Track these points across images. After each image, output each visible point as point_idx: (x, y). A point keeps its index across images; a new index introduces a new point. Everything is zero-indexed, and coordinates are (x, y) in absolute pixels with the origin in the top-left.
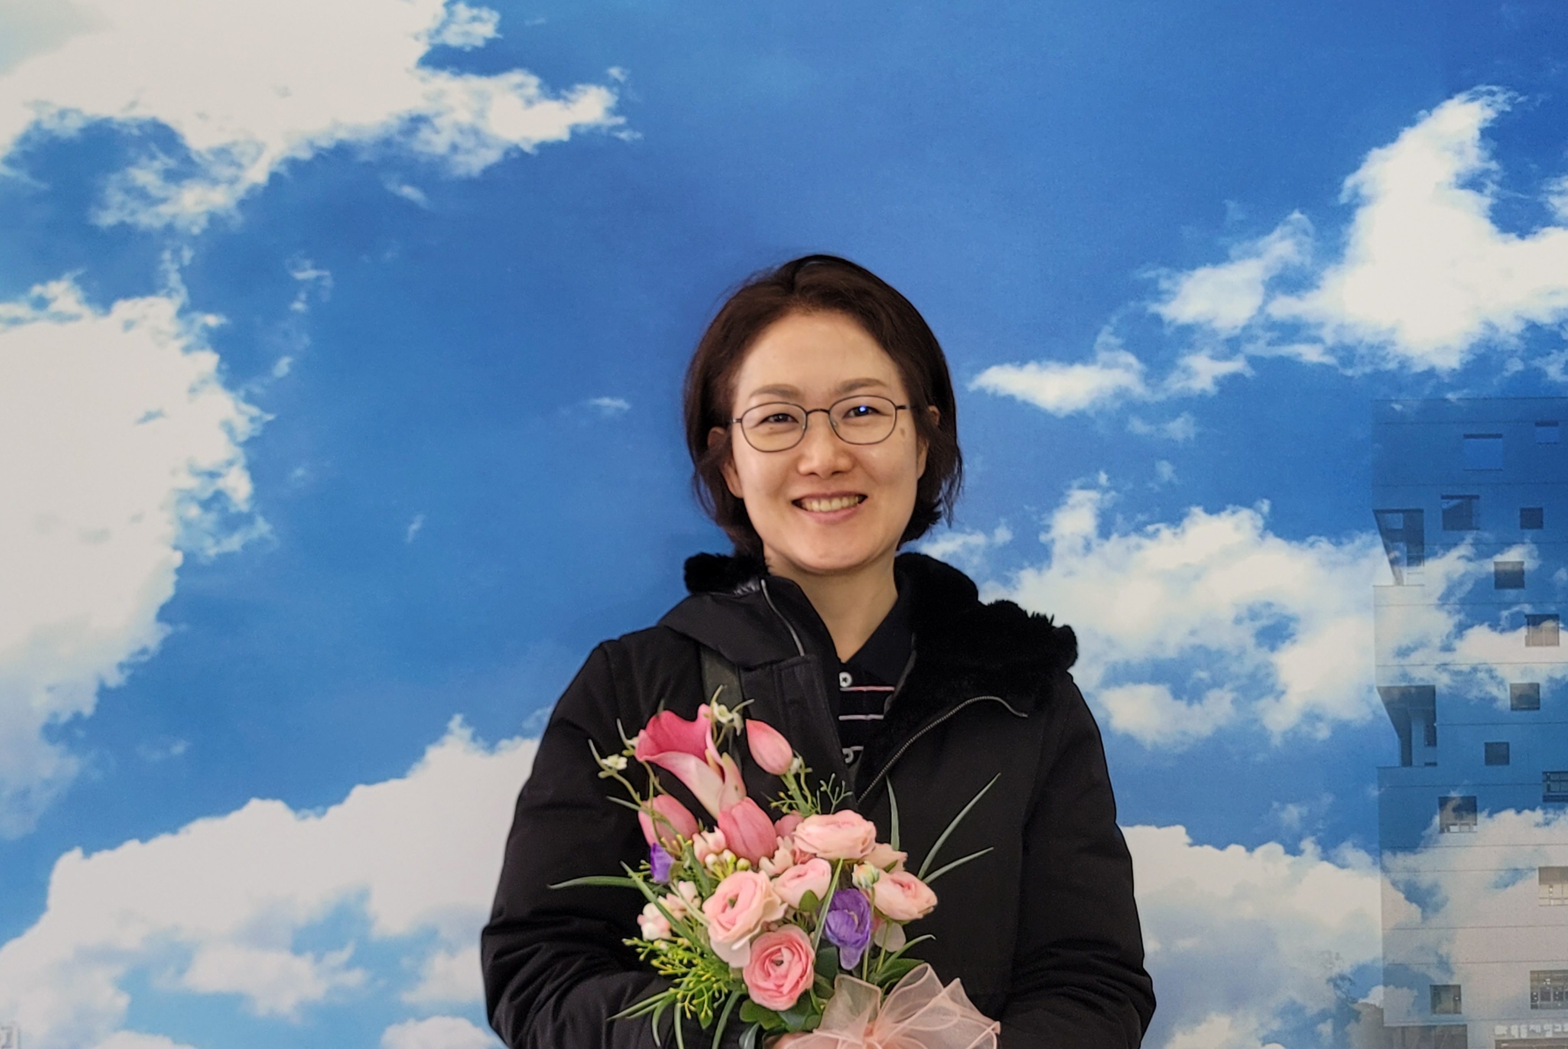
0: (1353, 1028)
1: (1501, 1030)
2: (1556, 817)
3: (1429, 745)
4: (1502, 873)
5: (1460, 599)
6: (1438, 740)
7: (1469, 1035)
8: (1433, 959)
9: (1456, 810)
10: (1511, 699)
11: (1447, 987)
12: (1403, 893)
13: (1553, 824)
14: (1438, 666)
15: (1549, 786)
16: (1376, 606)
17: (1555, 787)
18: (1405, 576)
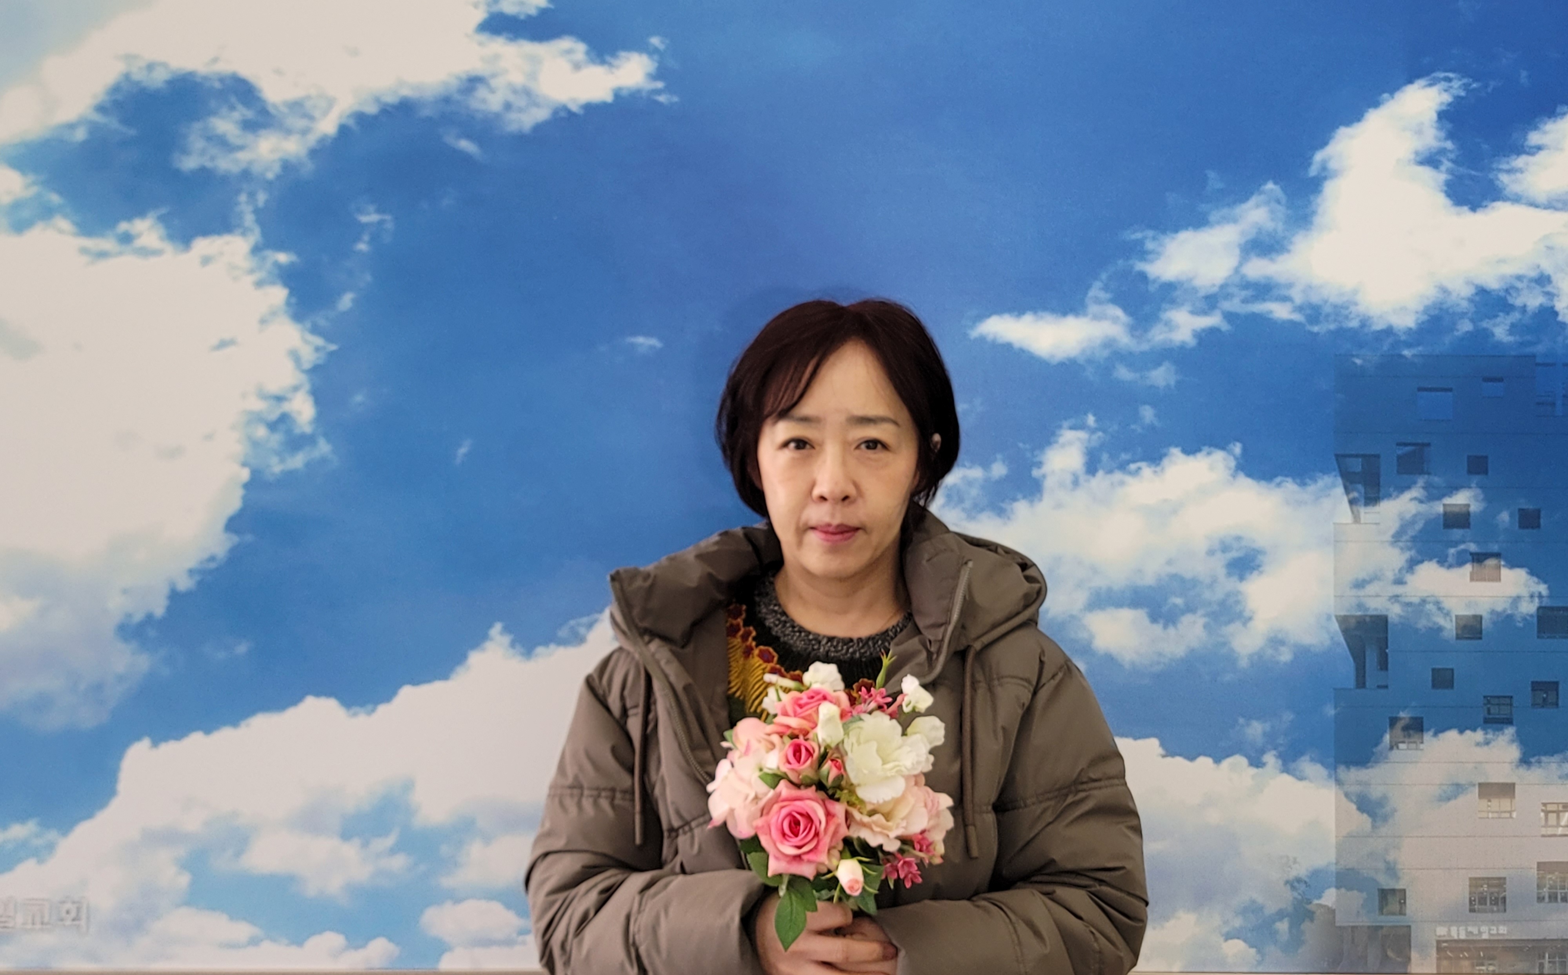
0: (1307, 926)
1: (1441, 931)
2: (1495, 738)
3: (1381, 669)
4: (1445, 787)
5: (1412, 537)
6: (1389, 666)
7: (1412, 935)
8: (1381, 865)
9: (1406, 728)
10: (1457, 629)
11: (1393, 891)
12: (1355, 803)
13: (1493, 744)
14: (1391, 598)
15: (1489, 710)
16: (1336, 541)
17: (1495, 710)
18: (1362, 515)
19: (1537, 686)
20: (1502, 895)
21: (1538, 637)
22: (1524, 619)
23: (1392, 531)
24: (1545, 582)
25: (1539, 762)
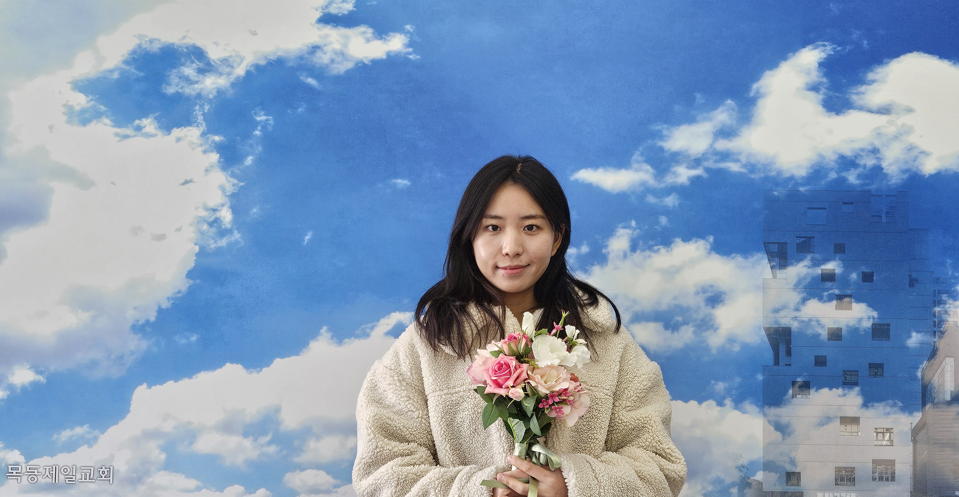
0: (747, 491)
2: (848, 392)
3: (787, 356)
4: (821, 418)
5: (804, 286)
6: (792, 354)
7: (804, 496)
8: (787, 459)
9: (801, 387)
10: (828, 336)
11: (794, 473)
12: (774, 426)
13: (848, 396)
14: (793, 318)
15: (846, 377)
16: (763, 288)
17: (849, 378)
18: (778, 274)
19: (872, 366)
20: (853, 477)
21: (873, 340)
22: (865, 330)
23: (795, 282)
24: (876, 311)
25: (873, 406)
